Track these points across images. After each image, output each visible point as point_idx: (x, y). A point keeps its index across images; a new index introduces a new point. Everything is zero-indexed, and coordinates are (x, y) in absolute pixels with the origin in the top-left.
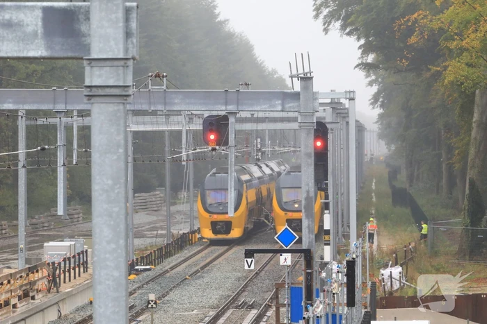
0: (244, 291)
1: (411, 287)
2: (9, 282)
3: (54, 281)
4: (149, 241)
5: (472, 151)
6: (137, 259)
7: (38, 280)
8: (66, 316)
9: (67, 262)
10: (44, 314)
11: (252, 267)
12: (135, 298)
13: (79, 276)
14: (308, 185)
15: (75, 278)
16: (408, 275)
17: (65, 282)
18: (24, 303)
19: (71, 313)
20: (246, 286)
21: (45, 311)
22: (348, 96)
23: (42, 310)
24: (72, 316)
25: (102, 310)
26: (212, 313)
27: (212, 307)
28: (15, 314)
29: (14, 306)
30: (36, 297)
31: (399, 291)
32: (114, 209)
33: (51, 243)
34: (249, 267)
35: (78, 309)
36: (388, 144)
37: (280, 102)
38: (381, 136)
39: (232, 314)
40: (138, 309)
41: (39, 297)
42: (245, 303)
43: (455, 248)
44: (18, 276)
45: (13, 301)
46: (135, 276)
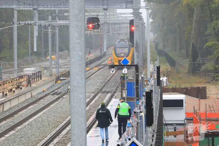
0: (104, 87)
1: (171, 85)
2: (12, 82)
3: (29, 82)
4: (63, 69)
5: (193, 32)
6: (60, 75)
7: (23, 81)
8: (34, 96)
9: (34, 75)
10: (25, 95)
11: (114, 72)
12: (61, 90)
13: (38, 81)
14: (137, 38)
15: (37, 82)
16: (169, 80)
17: (33, 83)
18: (18, 90)
19: (36, 95)
20: (105, 85)
21: (26, 94)
22: (146, 8)
23: (25, 93)
24: (36, 96)
25: (74, 70)
26: (93, 95)
27: (92, 93)
28: (15, 94)
29: (14, 91)
30: (22, 88)
31: (166, 87)
32: (79, 24)
33: (26, 69)
34: (113, 72)
35: (39, 94)
36: (154, 34)
37: (125, 4)
38: (151, 31)
39: (101, 95)
40: (63, 93)
41: (23, 88)
42: (105, 91)
43: (186, 71)
44: (15, 80)
45: (14, 89)
46: (60, 81)
